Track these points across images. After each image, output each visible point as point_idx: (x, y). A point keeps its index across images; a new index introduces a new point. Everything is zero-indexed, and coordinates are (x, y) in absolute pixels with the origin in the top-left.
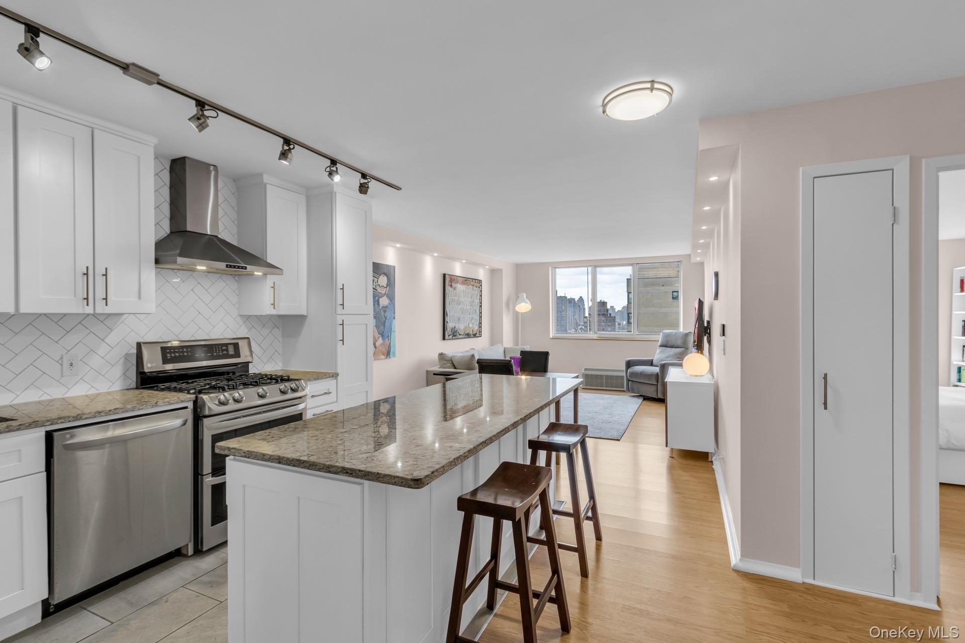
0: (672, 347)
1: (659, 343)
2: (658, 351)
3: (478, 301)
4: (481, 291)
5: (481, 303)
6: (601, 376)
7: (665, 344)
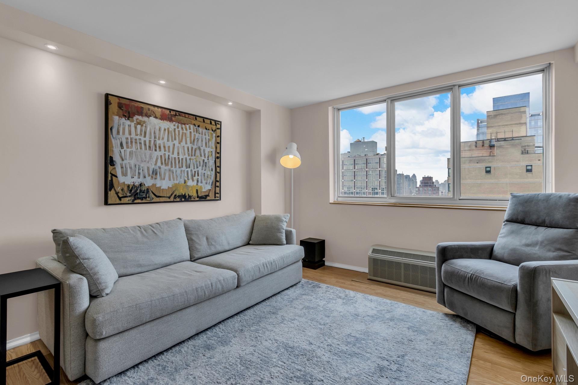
0: (538, 224)
1: (506, 216)
2: (504, 229)
3: (210, 149)
4: (219, 136)
5: (220, 153)
6: (398, 264)
7: (520, 218)
